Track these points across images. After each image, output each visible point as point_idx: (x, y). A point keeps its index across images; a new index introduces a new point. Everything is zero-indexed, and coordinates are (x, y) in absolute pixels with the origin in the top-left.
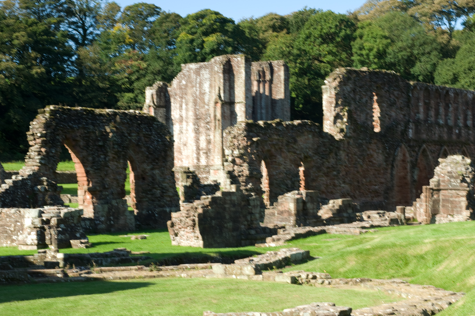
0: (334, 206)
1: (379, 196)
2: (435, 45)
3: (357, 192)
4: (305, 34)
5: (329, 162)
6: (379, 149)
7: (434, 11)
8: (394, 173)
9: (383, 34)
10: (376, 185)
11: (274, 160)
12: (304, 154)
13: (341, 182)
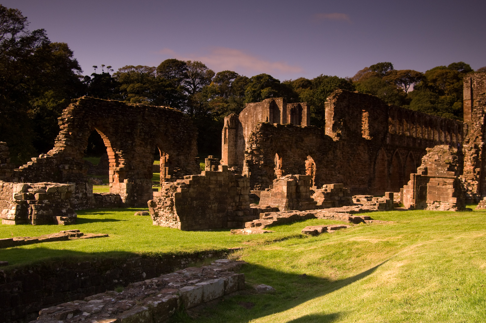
0: (326, 190)
1: (364, 184)
2: (397, 97)
3: (349, 180)
4: (321, 90)
5: (328, 157)
6: (365, 150)
7: (397, 79)
8: (376, 167)
9: (367, 90)
10: (363, 176)
11: (285, 154)
12: (309, 150)
13: (337, 173)
